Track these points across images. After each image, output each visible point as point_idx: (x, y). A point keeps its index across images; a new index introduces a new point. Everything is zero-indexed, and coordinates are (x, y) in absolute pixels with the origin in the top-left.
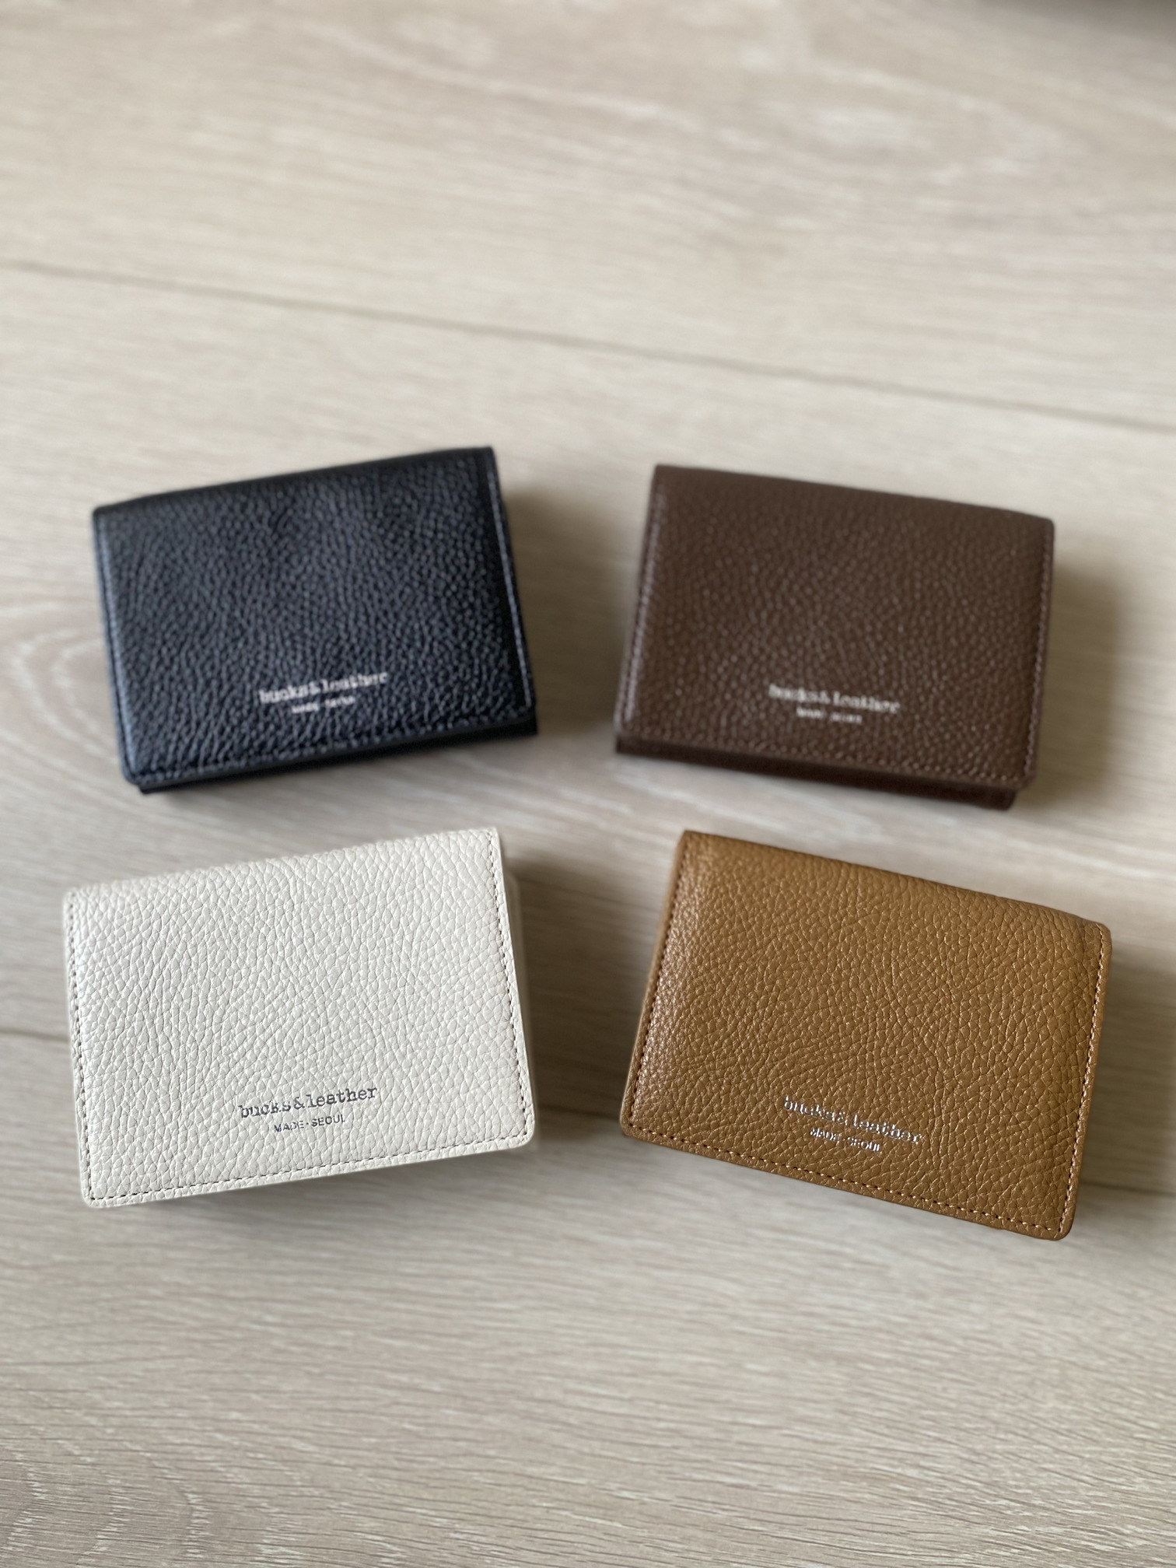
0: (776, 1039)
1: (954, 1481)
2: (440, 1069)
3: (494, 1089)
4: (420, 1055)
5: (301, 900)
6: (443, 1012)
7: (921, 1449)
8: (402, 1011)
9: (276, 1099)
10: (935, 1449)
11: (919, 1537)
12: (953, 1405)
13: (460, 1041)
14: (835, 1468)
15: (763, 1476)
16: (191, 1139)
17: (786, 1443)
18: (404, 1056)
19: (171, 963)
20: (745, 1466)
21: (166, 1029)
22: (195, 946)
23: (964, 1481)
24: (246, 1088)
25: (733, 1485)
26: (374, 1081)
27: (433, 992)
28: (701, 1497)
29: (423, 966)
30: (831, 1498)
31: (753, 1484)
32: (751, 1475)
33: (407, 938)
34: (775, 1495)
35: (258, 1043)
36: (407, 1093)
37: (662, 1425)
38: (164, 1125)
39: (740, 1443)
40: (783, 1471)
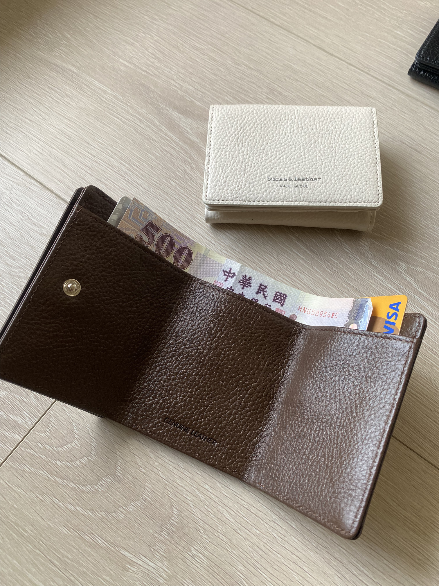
3: (368, 185)
4: (340, 170)
5: (299, 116)
6: (350, 157)
8: (334, 155)
9: (282, 177)
13: (356, 168)
16: (247, 185)
18: (333, 169)
19: (248, 128)
21: (243, 149)
22: (258, 124)
24: (271, 172)
26: (321, 176)
29: (344, 142)
35: (277, 158)
36: (333, 181)
38: (238, 179)
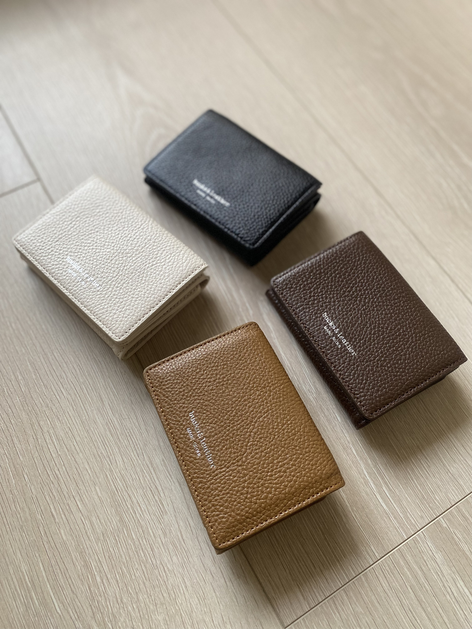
0: (210, 394)
1: (106, 599)
2: (121, 300)
3: (126, 319)
4: (121, 291)
6: (139, 288)
7: (109, 576)
8: (131, 277)
10: (113, 582)
11: (76, 600)
12: (133, 577)
13: (134, 299)
14: (82, 547)
15: (62, 522)
16: (50, 251)
17: (79, 522)
19: (98, 210)
20: (61, 512)
21: (78, 222)
22: (108, 213)
23: (108, 604)
24: (76, 254)
25: (52, 513)
27: (143, 281)
28: (40, 504)
29: (149, 273)
30: (70, 554)
31: (57, 520)
32: (60, 517)
33: (154, 263)
34: (58, 531)
35: (91, 248)
36: (106, 296)
37: (57, 472)
38: (49, 241)
39: (68, 505)
40: (68, 528)
